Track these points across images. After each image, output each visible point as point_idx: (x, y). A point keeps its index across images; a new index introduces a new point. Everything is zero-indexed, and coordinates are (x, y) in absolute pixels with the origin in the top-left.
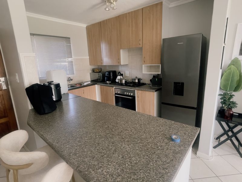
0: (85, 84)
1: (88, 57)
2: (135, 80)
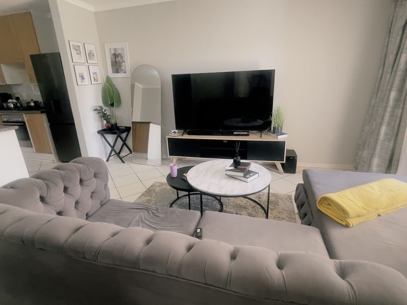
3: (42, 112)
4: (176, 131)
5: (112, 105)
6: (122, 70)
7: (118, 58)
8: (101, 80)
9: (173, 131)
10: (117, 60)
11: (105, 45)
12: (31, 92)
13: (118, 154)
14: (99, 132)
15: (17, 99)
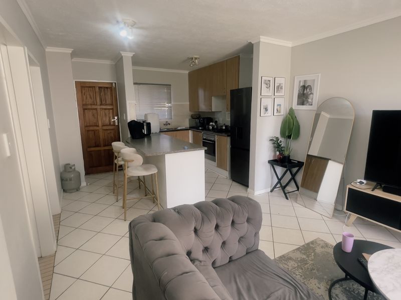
0: (179, 128)
1: (188, 103)
2: (222, 126)
3: (228, 136)
4: (365, 181)
5: (289, 137)
6: (308, 102)
7: (306, 89)
8: (284, 111)
9: (359, 181)
10: (305, 92)
11: (296, 77)
12: (225, 118)
13: (283, 188)
14: (270, 162)
15: (216, 122)
